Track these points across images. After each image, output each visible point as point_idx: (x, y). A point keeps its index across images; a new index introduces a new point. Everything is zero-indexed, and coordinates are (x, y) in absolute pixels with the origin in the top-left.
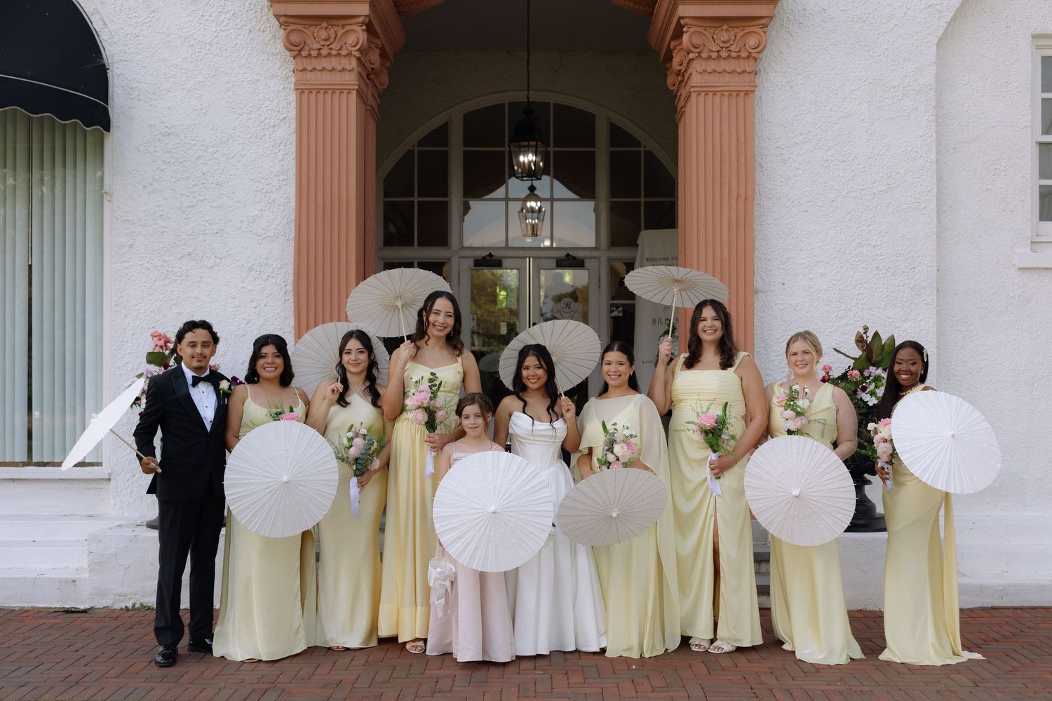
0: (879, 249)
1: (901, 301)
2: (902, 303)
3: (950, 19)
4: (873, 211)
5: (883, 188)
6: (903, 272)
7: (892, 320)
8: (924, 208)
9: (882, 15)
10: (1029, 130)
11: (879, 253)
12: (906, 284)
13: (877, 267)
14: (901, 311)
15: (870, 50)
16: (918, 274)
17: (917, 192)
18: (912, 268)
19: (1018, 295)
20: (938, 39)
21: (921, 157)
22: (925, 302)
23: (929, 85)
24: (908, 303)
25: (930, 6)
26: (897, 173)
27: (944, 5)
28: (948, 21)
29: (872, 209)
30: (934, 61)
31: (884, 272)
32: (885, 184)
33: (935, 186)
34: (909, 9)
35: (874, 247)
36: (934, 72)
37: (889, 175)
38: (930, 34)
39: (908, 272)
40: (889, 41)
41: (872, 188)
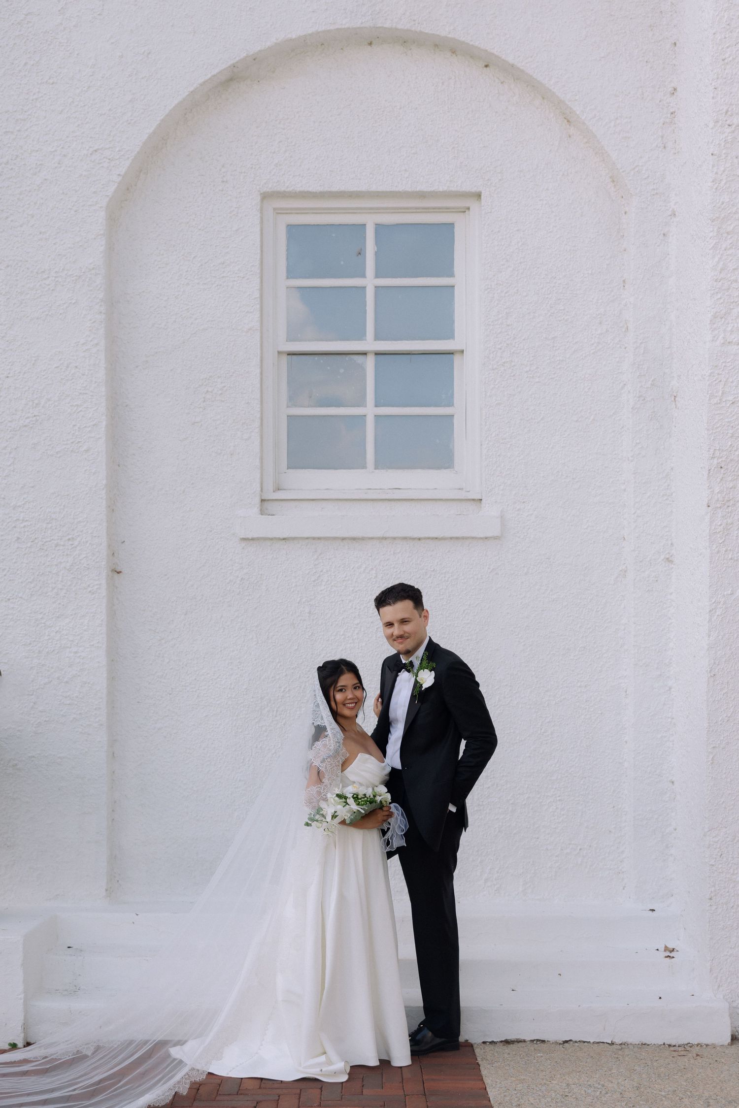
0: (21, 512)
1: (53, 589)
2: (55, 590)
3: (124, 170)
4: (12, 456)
5: (28, 421)
6: (57, 545)
7: (40, 616)
8: (87, 451)
9: (25, 164)
10: (258, 334)
11: (21, 518)
12: (61, 563)
13: (18, 538)
14: (54, 602)
15: (7, 218)
16: (78, 548)
17: (76, 428)
18: (69, 540)
19: (240, 579)
20: (108, 199)
21: (83, 375)
22: (89, 589)
23: (93, 269)
24: (64, 591)
25: (96, 151)
26: (49, 400)
27: (117, 150)
28: (122, 173)
29: (10, 453)
30: (102, 232)
31: (29, 545)
32: (29, 415)
33: (104, 417)
34: (65, 155)
35: (14, 509)
36: (102, 249)
37: (36, 402)
38: (94, 192)
39: (63, 546)
40: (35, 203)
41: (10, 421)
